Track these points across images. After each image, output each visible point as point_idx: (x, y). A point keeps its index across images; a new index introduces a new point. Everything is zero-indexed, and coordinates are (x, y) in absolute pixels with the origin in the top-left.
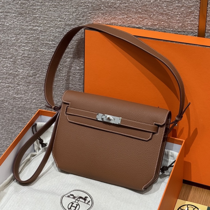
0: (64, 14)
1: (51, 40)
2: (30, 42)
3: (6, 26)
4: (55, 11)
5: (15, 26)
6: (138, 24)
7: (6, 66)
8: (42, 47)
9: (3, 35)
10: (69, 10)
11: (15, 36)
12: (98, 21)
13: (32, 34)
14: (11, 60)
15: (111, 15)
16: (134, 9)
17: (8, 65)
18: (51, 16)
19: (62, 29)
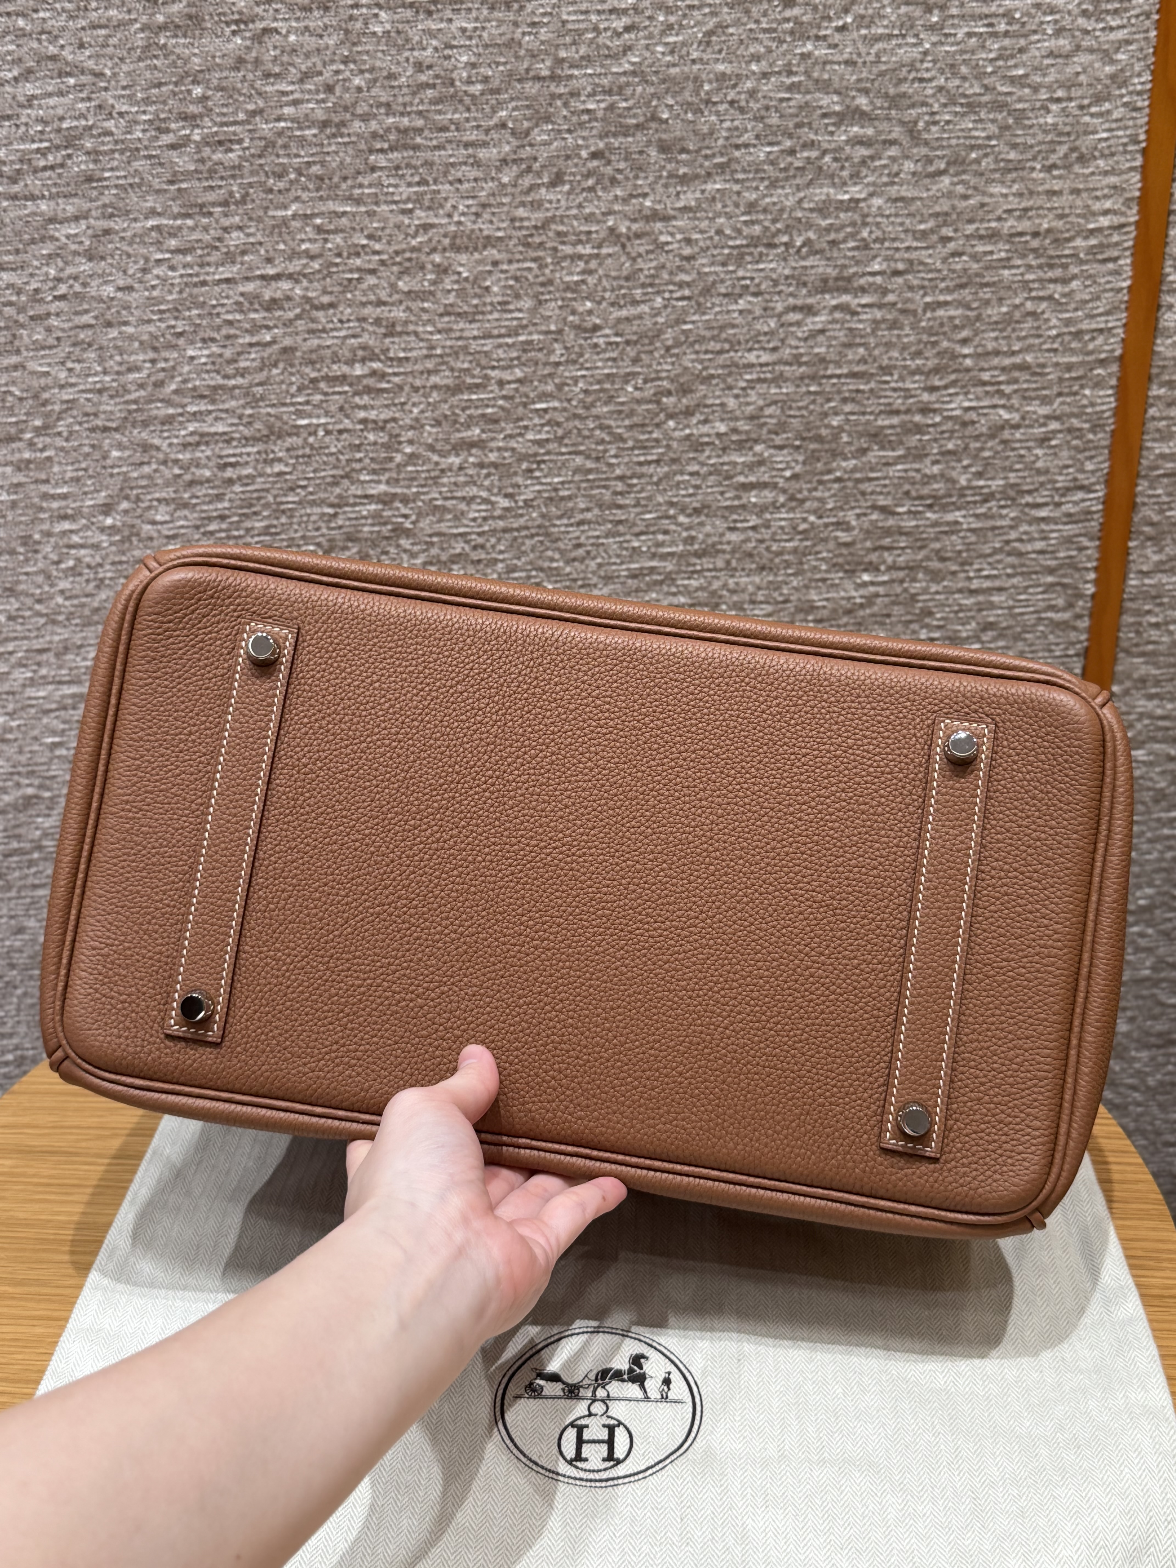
0: (451, 183)
1: (360, 353)
2: (239, 381)
3: (95, 305)
4: (398, 168)
5: (155, 293)
6: (845, 184)
7: (75, 566)
8: (308, 403)
9: (70, 365)
10: (482, 154)
11: (151, 355)
12: (635, 197)
13: (255, 328)
14: (109, 521)
15: (709, 152)
16: (836, 98)
17: (88, 559)
18: (377, 203)
19: (433, 277)
